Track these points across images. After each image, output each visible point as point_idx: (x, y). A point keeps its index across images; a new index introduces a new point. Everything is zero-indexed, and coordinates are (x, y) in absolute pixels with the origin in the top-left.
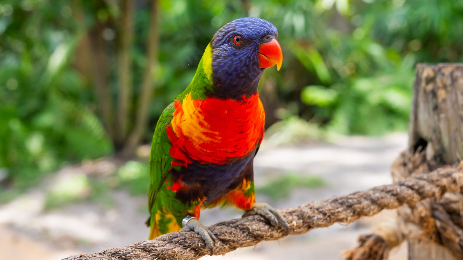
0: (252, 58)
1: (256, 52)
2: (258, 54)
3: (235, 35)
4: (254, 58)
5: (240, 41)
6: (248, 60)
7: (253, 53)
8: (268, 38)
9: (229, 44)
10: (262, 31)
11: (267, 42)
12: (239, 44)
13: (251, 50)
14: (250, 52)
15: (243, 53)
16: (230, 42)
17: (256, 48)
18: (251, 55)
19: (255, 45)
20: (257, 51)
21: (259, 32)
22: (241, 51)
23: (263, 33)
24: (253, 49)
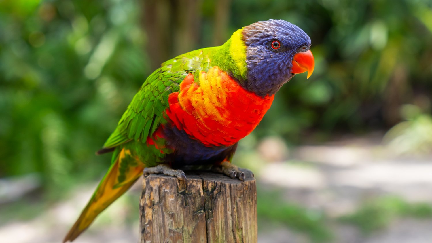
0: (286, 64)
1: (290, 58)
2: (292, 61)
3: (274, 40)
4: (288, 64)
5: (278, 46)
6: (282, 64)
7: (288, 59)
8: (304, 48)
9: (267, 47)
10: (301, 42)
11: (303, 52)
12: (277, 48)
13: (287, 56)
14: (285, 58)
15: (279, 57)
16: (268, 45)
17: (292, 56)
18: (286, 61)
19: (292, 52)
20: (292, 58)
21: (298, 43)
22: (277, 55)
23: (302, 44)
24: (289, 56)
